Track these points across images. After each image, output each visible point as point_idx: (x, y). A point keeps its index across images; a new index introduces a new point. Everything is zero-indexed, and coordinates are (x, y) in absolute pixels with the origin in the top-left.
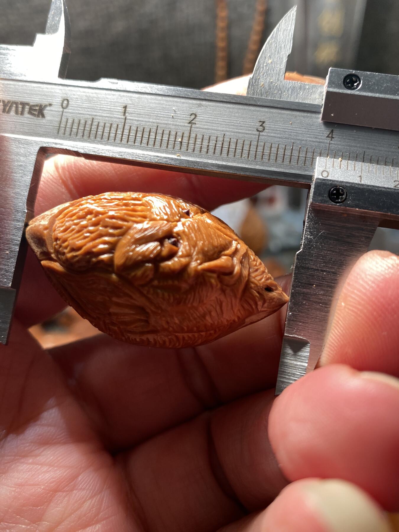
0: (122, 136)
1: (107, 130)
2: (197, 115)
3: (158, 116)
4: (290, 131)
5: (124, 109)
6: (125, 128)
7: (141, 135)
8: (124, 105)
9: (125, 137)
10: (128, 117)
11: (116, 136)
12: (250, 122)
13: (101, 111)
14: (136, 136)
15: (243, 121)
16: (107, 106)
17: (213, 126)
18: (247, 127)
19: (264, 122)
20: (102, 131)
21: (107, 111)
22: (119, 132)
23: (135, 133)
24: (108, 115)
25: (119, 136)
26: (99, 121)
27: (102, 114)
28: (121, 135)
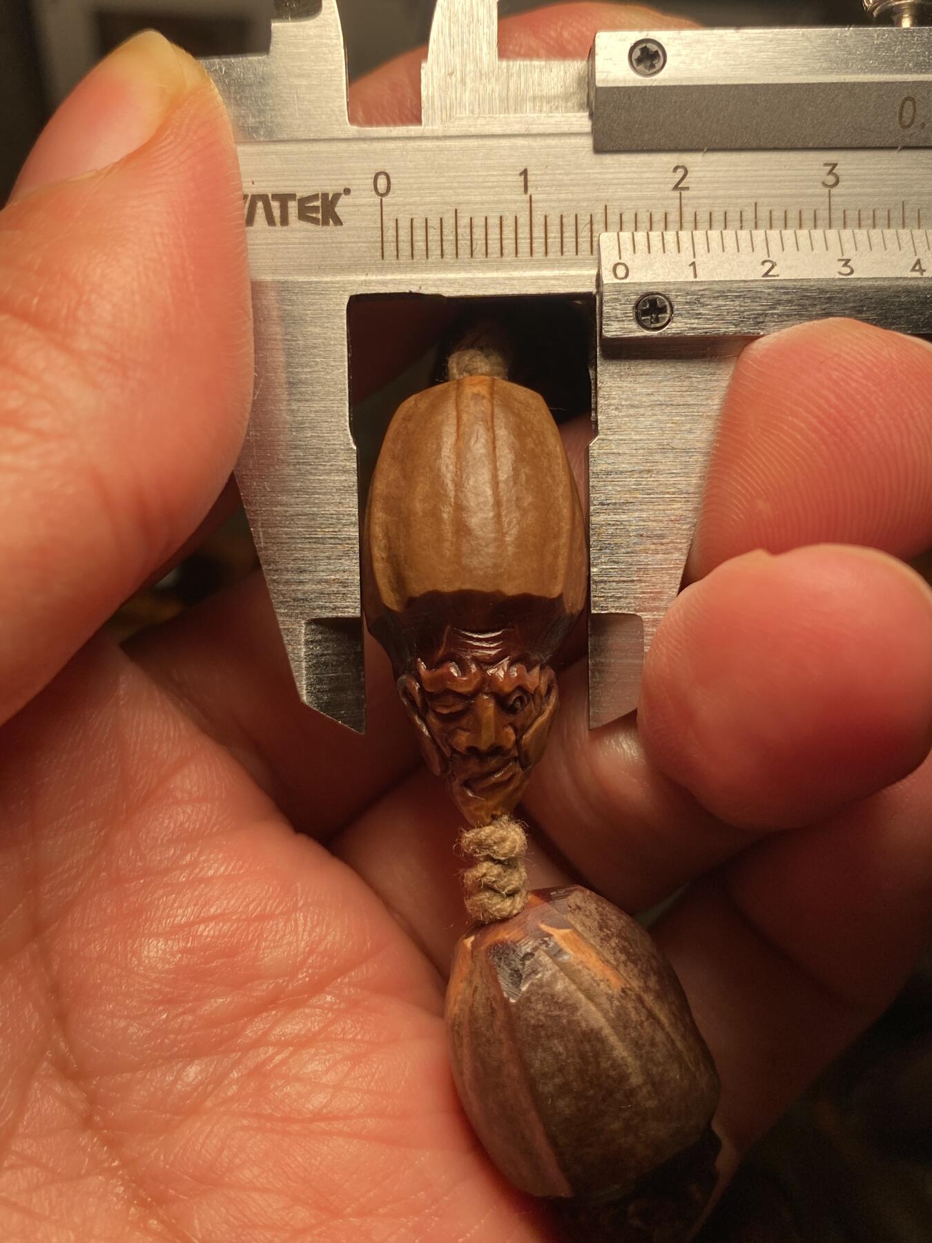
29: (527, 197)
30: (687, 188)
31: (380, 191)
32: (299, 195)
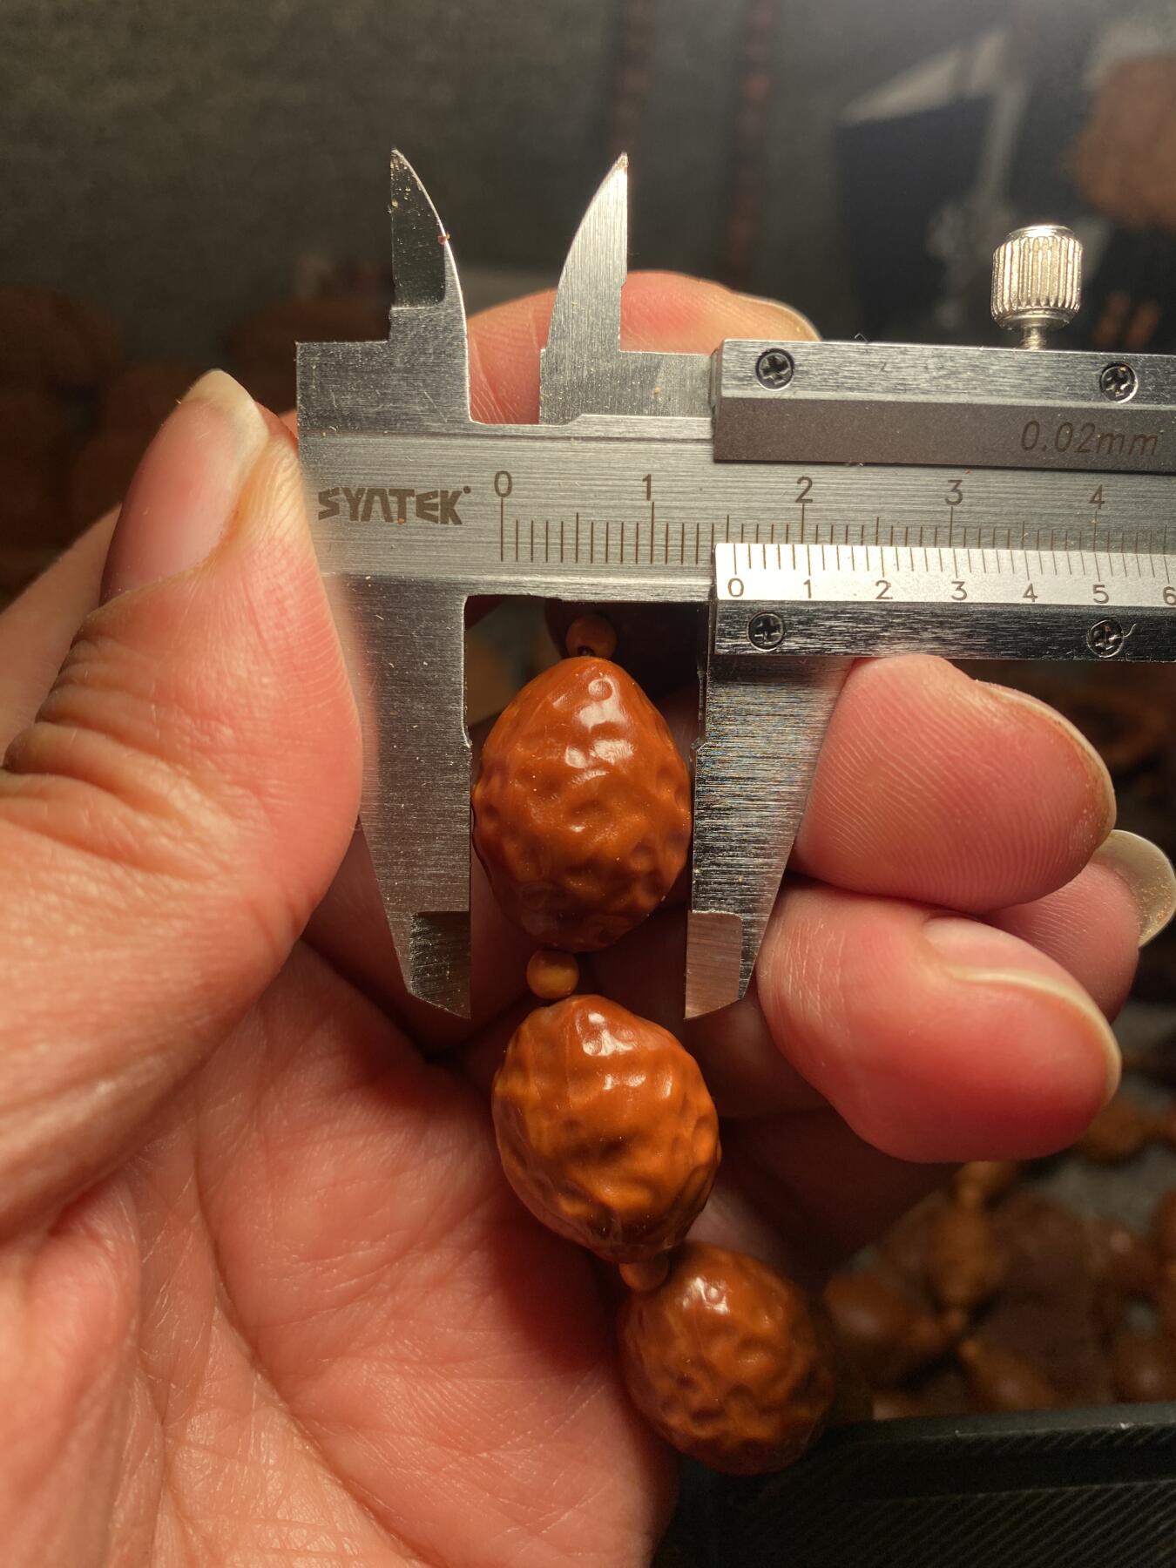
0: (652, 550)
1: (615, 539)
2: (813, 481)
3: (727, 493)
4: (1015, 496)
5: (645, 483)
6: (655, 530)
7: (694, 543)
8: (645, 474)
9: (659, 550)
10: (656, 503)
11: (637, 550)
12: (931, 485)
13: (592, 495)
14: (682, 546)
15: (914, 485)
16: (607, 479)
17: (850, 503)
18: (924, 496)
19: (960, 481)
20: (604, 542)
21: (606, 492)
22: (644, 540)
23: (680, 537)
24: (612, 503)
25: (644, 550)
26: (592, 519)
27: (597, 501)
28: (649, 548)
29: (649, 503)
30: (811, 501)
31: (502, 492)
32: (419, 492)
